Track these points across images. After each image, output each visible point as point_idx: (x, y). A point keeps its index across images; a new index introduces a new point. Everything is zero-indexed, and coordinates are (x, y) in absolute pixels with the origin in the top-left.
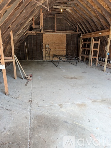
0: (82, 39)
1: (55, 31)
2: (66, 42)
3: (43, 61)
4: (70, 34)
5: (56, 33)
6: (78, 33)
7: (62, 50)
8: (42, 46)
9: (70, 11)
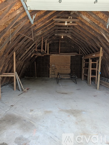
0: (84, 60)
1: (59, 53)
2: (70, 62)
3: (49, 78)
4: (75, 55)
5: (60, 54)
6: (80, 54)
7: (66, 69)
8: (49, 65)
9: (70, 37)
